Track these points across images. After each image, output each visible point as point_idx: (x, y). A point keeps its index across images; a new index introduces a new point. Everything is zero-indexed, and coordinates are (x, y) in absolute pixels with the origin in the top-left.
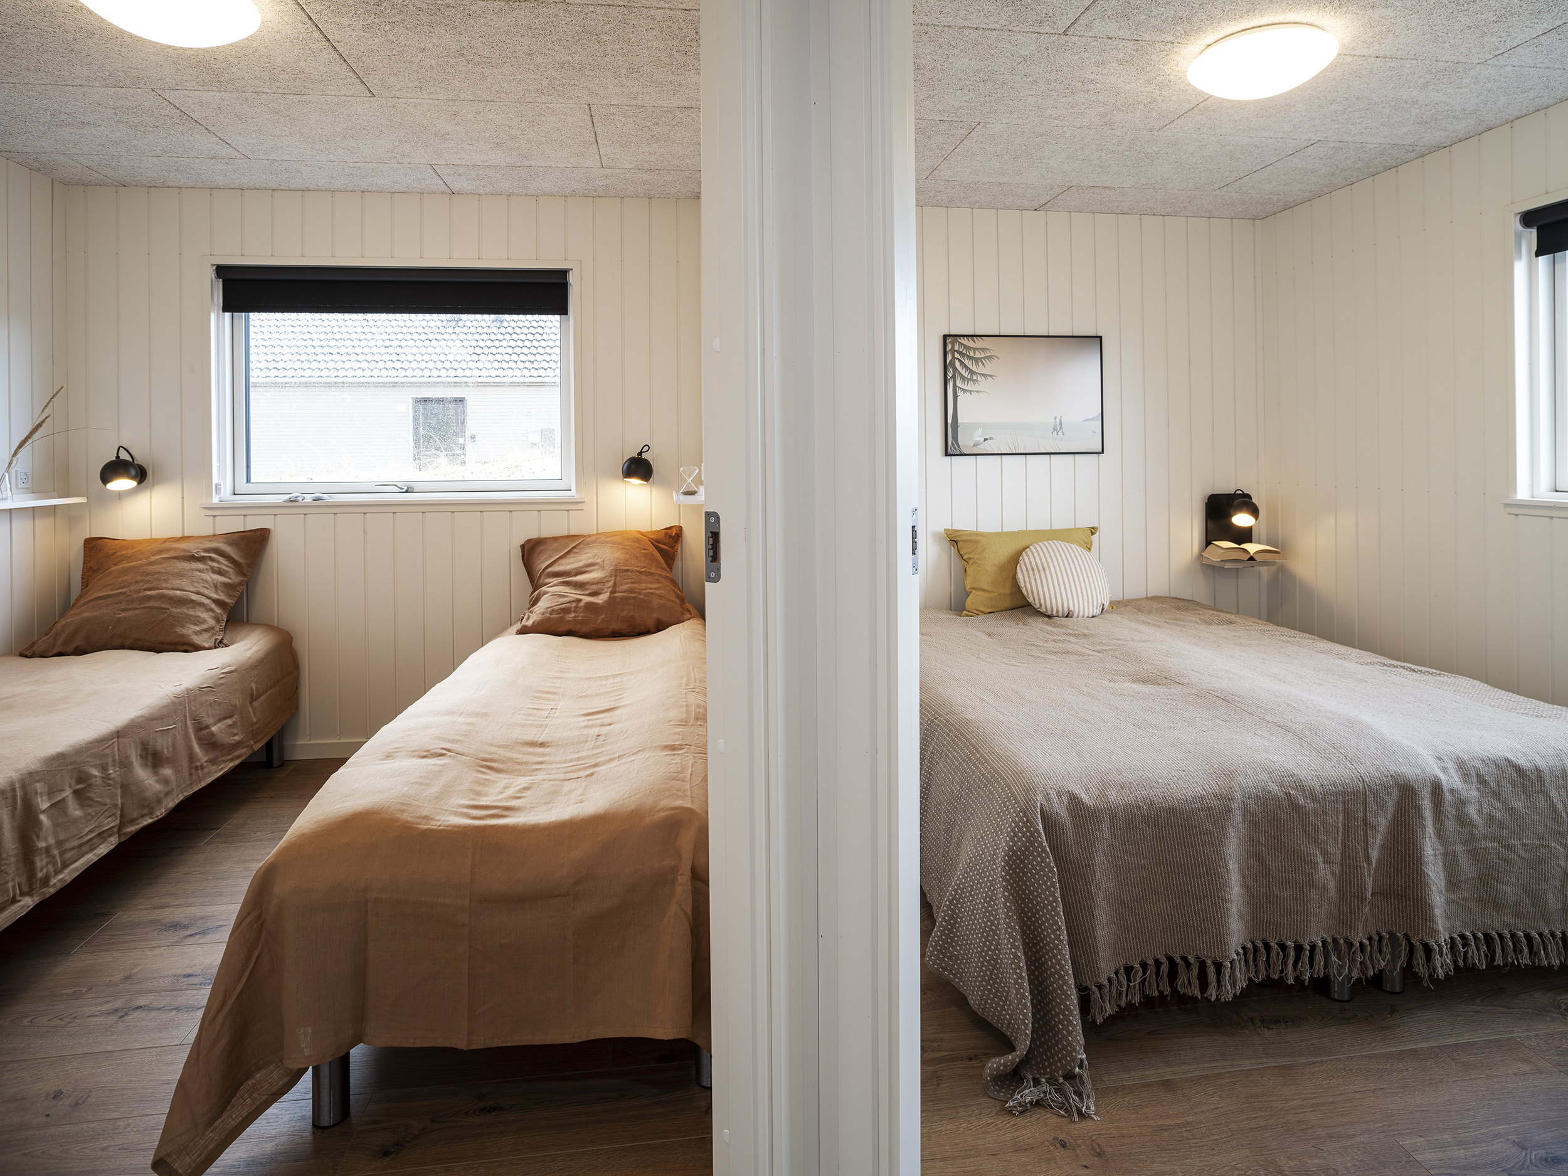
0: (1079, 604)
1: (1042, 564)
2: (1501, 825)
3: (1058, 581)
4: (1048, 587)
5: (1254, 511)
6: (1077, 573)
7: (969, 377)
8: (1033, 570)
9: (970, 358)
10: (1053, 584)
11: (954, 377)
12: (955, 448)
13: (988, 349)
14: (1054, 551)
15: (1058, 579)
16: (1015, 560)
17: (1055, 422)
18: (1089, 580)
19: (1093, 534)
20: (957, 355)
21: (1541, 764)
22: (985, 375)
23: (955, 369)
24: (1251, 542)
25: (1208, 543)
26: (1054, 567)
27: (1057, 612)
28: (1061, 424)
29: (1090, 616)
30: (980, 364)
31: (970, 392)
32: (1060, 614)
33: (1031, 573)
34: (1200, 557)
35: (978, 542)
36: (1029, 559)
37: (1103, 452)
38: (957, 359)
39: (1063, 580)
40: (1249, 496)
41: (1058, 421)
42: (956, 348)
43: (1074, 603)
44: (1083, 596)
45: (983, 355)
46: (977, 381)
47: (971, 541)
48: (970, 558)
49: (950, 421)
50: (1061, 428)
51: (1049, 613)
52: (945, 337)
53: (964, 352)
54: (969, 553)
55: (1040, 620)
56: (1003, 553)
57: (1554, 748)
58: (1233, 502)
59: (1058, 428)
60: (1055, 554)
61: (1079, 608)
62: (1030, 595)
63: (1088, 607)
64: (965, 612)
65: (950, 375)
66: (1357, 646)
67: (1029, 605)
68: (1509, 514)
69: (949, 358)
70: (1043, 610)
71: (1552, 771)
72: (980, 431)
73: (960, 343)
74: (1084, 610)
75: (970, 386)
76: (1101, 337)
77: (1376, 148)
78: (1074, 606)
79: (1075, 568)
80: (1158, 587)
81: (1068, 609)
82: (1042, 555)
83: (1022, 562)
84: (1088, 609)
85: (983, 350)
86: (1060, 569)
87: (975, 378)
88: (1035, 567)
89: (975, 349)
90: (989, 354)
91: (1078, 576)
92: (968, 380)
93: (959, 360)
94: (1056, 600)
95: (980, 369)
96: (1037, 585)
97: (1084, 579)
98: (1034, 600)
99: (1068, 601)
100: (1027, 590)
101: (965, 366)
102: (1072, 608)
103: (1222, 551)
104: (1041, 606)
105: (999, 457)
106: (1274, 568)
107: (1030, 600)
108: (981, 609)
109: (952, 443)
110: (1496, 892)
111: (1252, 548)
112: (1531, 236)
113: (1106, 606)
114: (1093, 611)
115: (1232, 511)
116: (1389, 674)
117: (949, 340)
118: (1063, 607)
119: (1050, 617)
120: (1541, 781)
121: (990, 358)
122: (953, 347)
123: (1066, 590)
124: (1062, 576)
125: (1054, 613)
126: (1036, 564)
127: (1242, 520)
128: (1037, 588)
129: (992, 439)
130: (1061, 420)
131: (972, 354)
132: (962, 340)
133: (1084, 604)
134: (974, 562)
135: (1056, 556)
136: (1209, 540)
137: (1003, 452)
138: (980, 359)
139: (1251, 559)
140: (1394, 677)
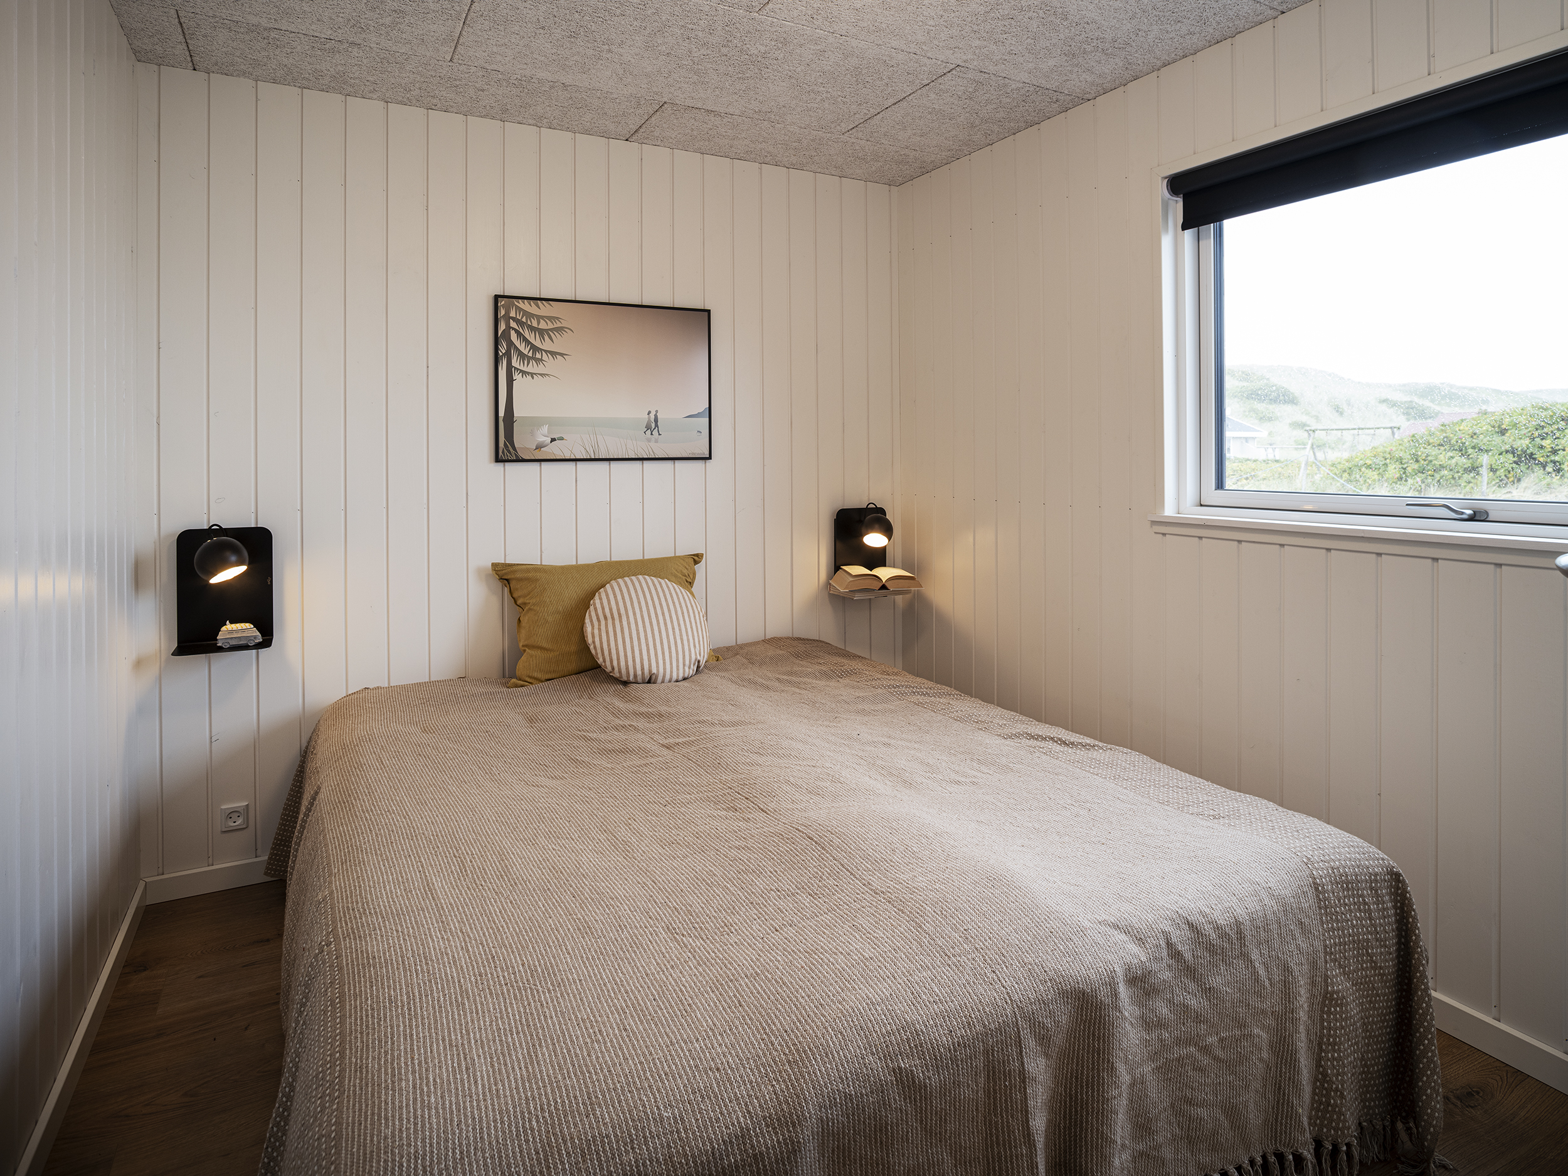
0: (664, 663)
1: (618, 610)
2: (1198, 1018)
3: (638, 634)
4: (624, 642)
5: (888, 530)
6: (665, 620)
7: (530, 354)
8: (606, 618)
9: (532, 329)
10: (631, 638)
11: (508, 355)
12: (509, 451)
13: (558, 318)
14: (636, 591)
15: (638, 630)
16: (584, 603)
17: (649, 418)
18: (680, 630)
19: (696, 562)
20: (513, 324)
21: (1241, 913)
22: (553, 354)
23: (510, 344)
24: (884, 565)
25: (837, 568)
26: (634, 614)
27: (635, 676)
28: (656, 420)
29: (680, 678)
30: (546, 337)
31: (532, 375)
32: (639, 679)
33: (603, 622)
34: (828, 585)
35: (537, 580)
36: (602, 604)
37: (710, 458)
38: (513, 329)
39: (645, 631)
40: (882, 511)
41: (652, 416)
42: (513, 314)
43: (657, 663)
44: (670, 652)
45: (550, 326)
46: (541, 360)
47: (528, 579)
48: (525, 604)
49: (502, 413)
50: (657, 425)
51: (625, 678)
52: (497, 298)
53: (524, 320)
54: (525, 596)
55: (612, 688)
56: (571, 593)
57: (1252, 883)
58: (865, 518)
59: (653, 426)
60: (637, 596)
61: (665, 669)
62: (600, 655)
63: (678, 666)
64: (514, 680)
65: (502, 350)
66: (996, 702)
67: (599, 667)
68: (1155, 533)
69: (502, 327)
70: (617, 675)
71: (1252, 920)
72: (545, 429)
73: (517, 307)
74: (671, 672)
75: (531, 368)
76: (709, 311)
77: (1018, 89)
78: (658, 667)
79: (663, 614)
80: (779, 624)
81: (650, 671)
82: (619, 597)
83: (592, 608)
84: (678, 670)
85: (551, 319)
86: (642, 616)
87: (538, 356)
88: (608, 615)
89: (539, 318)
90: (559, 325)
91: (665, 624)
92: (529, 359)
93: (517, 331)
94: (634, 661)
95: (547, 345)
96: (608, 641)
97: (673, 629)
98: (604, 661)
99: (649, 660)
100: (595, 648)
101: (525, 340)
102: (654, 671)
103: (851, 579)
104: (613, 669)
105: (572, 464)
106: (908, 596)
107: (600, 661)
108: (535, 675)
109: (505, 444)
110: (1189, 1121)
111: (884, 573)
112: (1177, 206)
113: (702, 664)
114: (684, 671)
115: (863, 530)
116: (1037, 754)
117: (502, 302)
118: (643, 669)
119: (626, 683)
120: (1241, 938)
121: (559, 330)
122: (507, 312)
123: (647, 645)
124: (644, 627)
125: (631, 678)
126: (611, 609)
127: (874, 540)
128: (609, 645)
129: (562, 439)
130: (656, 416)
131: (535, 324)
132: (521, 304)
133: (671, 664)
134: (530, 609)
135: (638, 599)
136: (837, 564)
137: (578, 457)
138: (546, 330)
139: (884, 587)
140: (1044, 757)
